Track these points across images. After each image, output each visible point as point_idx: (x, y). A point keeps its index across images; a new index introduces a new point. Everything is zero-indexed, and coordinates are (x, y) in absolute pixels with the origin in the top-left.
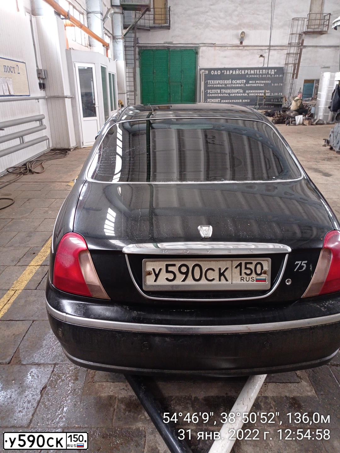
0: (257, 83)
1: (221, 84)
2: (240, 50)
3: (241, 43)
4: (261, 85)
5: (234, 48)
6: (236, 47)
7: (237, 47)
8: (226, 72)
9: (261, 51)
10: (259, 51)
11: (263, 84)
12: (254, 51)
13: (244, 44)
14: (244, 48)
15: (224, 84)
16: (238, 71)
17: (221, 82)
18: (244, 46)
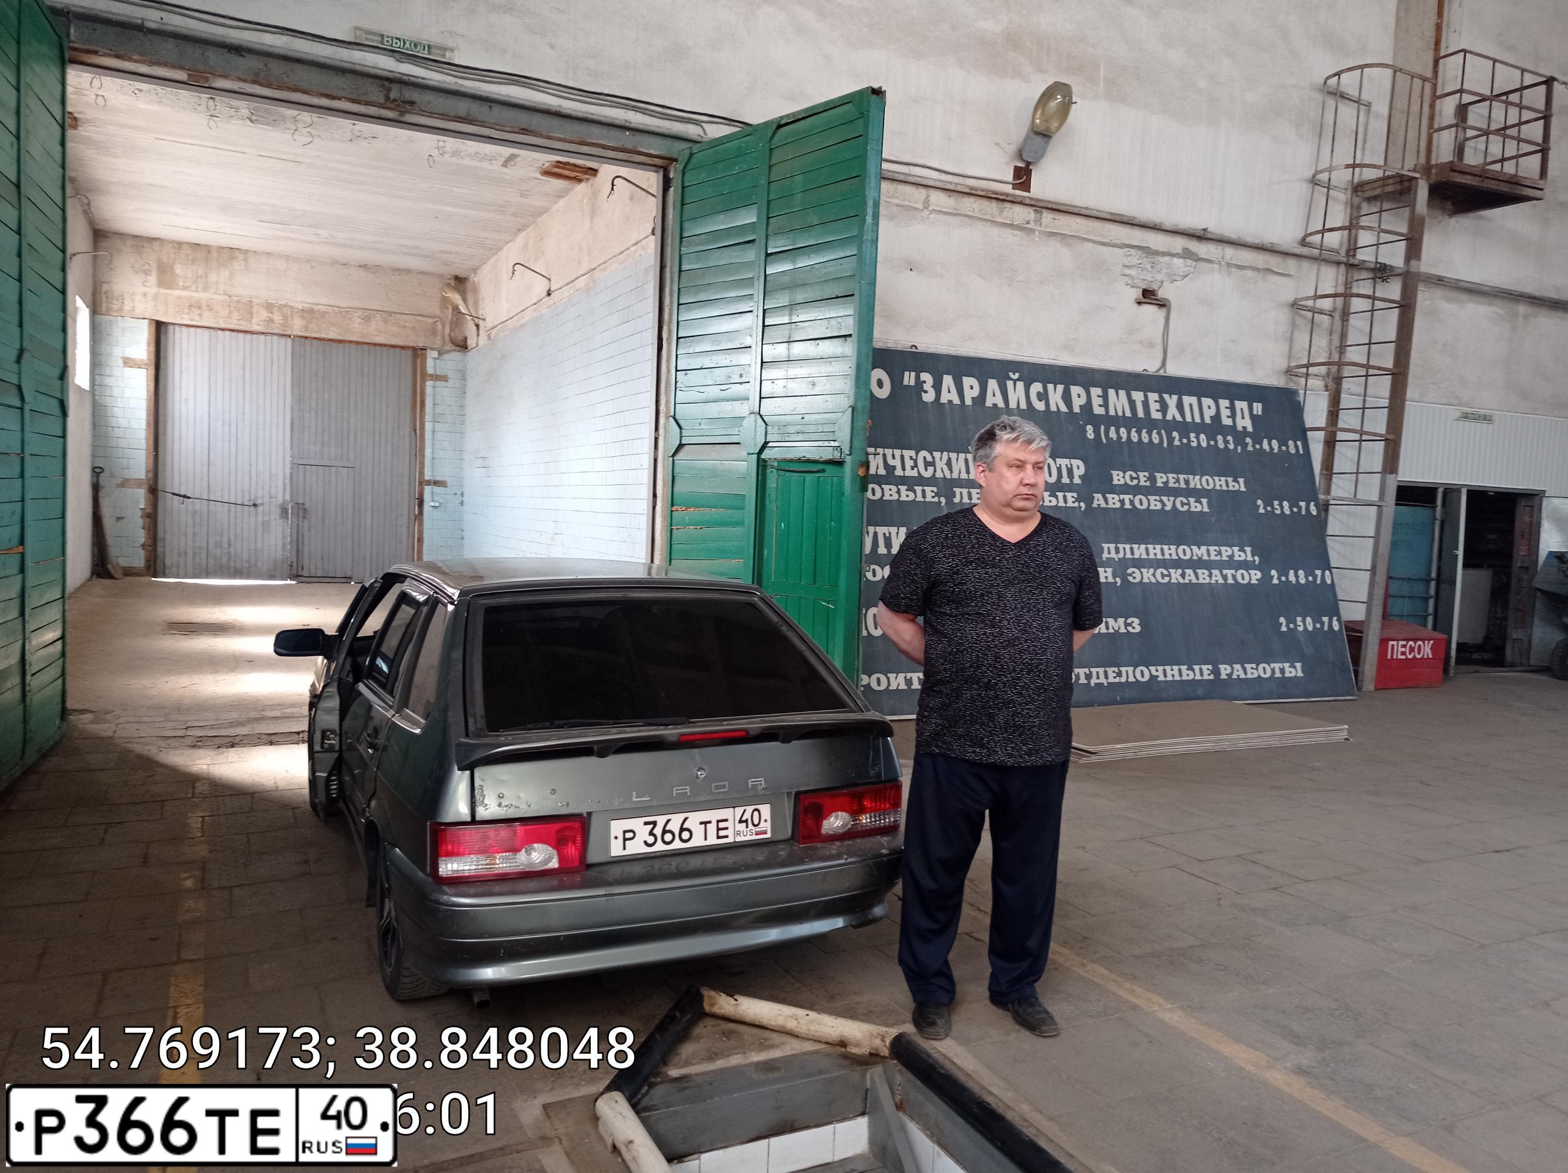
0: (1167, 490)
1: (911, 483)
2: (1011, 226)
3: (1023, 176)
4: (1195, 507)
5: (970, 205)
6: (985, 203)
7: (994, 204)
8: (938, 386)
9: (1146, 263)
10: (1135, 258)
11: (1204, 501)
12: (1104, 249)
13: (1041, 186)
14: (1038, 221)
15: (932, 481)
16: (1020, 385)
17: (909, 463)
18: (1040, 206)
